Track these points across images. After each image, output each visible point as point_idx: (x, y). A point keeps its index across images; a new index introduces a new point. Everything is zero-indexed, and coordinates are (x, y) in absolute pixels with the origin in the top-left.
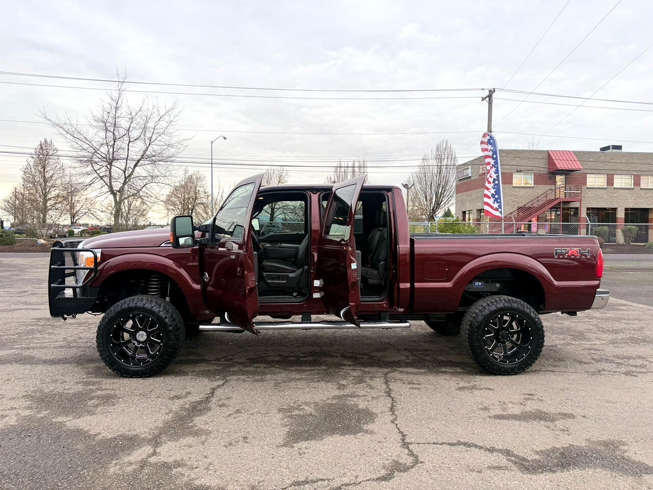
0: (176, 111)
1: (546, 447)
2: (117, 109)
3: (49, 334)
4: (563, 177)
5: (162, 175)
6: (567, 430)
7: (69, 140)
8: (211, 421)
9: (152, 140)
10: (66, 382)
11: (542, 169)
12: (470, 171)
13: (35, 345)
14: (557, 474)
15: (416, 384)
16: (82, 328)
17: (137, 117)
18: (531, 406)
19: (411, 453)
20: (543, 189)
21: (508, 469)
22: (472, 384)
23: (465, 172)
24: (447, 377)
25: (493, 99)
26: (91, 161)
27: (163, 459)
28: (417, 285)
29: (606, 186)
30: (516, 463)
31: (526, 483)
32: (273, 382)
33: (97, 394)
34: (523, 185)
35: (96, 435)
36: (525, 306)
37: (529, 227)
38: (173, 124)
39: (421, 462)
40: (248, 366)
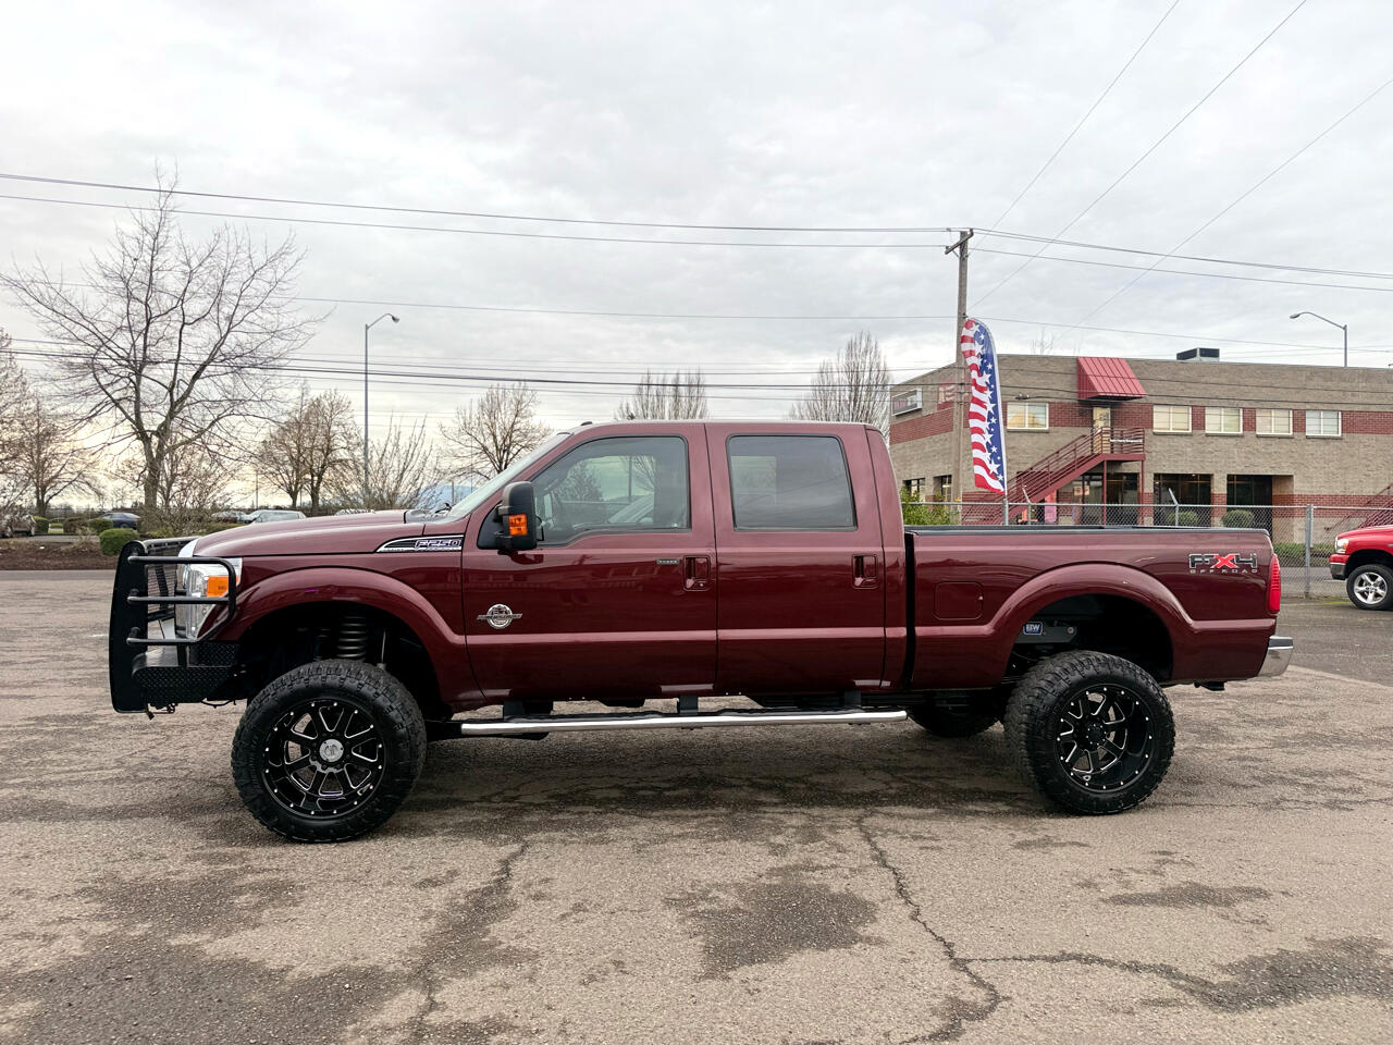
0: (290, 260)
1: (1238, 956)
2: (155, 250)
3: (78, 751)
4: (1108, 411)
5: (255, 398)
6: (1264, 922)
7: (42, 318)
8: (529, 932)
9: (235, 322)
10: (165, 858)
11: (1066, 395)
12: (918, 398)
13: (57, 778)
14: (1280, 1010)
15: (928, 839)
16: (150, 737)
17: (201, 269)
18: (1175, 877)
19: (979, 982)
20: (1067, 435)
21: (1182, 1005)
22: (1040, 835)
23: (909, 398)
24: (983, 821)
25: (969, 251)
26: (92, 364)
27: (456, 1017)
28: (920, 631)
29: (1190, 431)
30: (1192, 992)
31: (1229, 1031)
32: (629, 844)
33: (246, 881)
34: (1027, 428)
35: (283, 970)
36: (1138, 672)
37: (1040, 513)
38: (285, 286)
39: (1007, 998)
40: (559, 812)
